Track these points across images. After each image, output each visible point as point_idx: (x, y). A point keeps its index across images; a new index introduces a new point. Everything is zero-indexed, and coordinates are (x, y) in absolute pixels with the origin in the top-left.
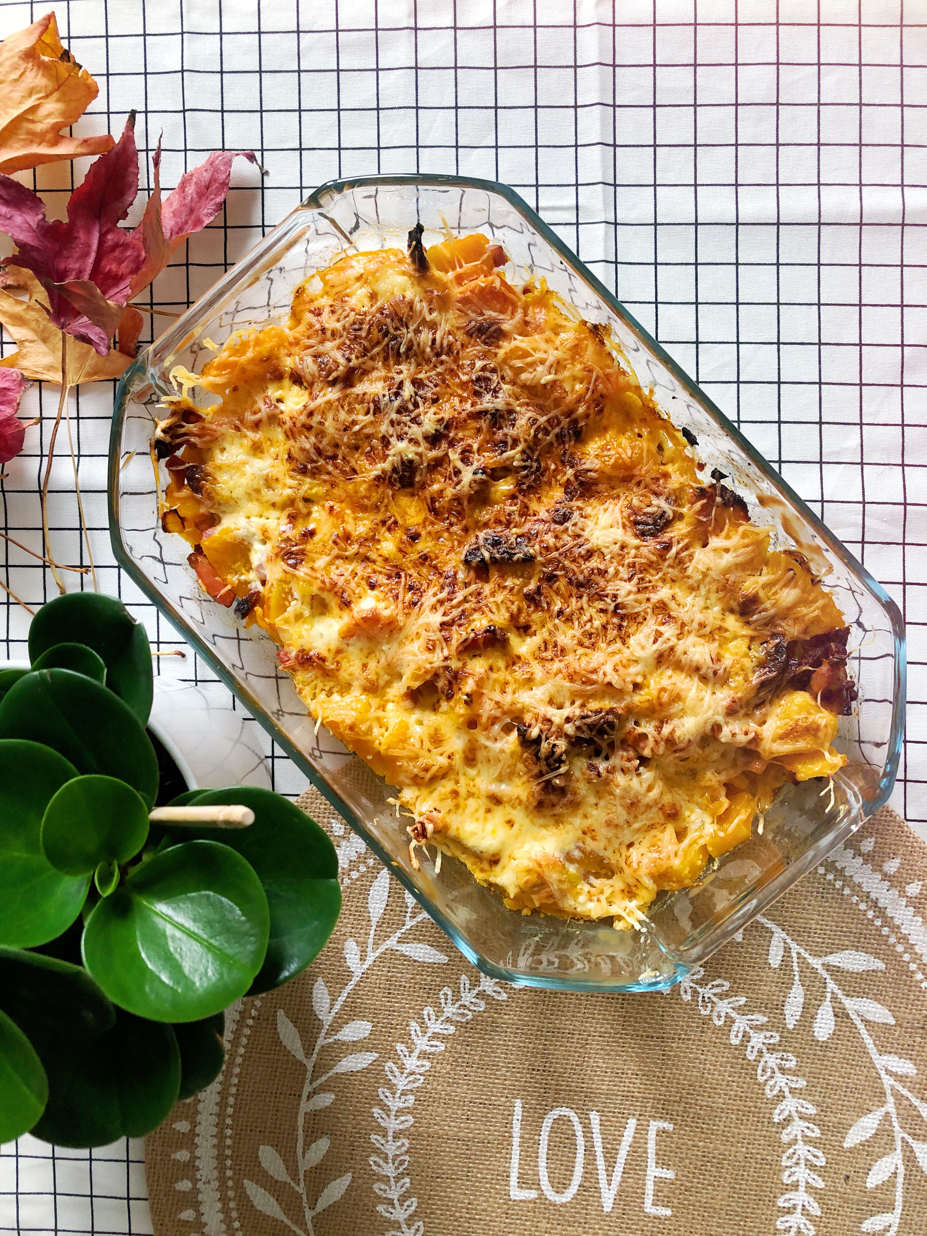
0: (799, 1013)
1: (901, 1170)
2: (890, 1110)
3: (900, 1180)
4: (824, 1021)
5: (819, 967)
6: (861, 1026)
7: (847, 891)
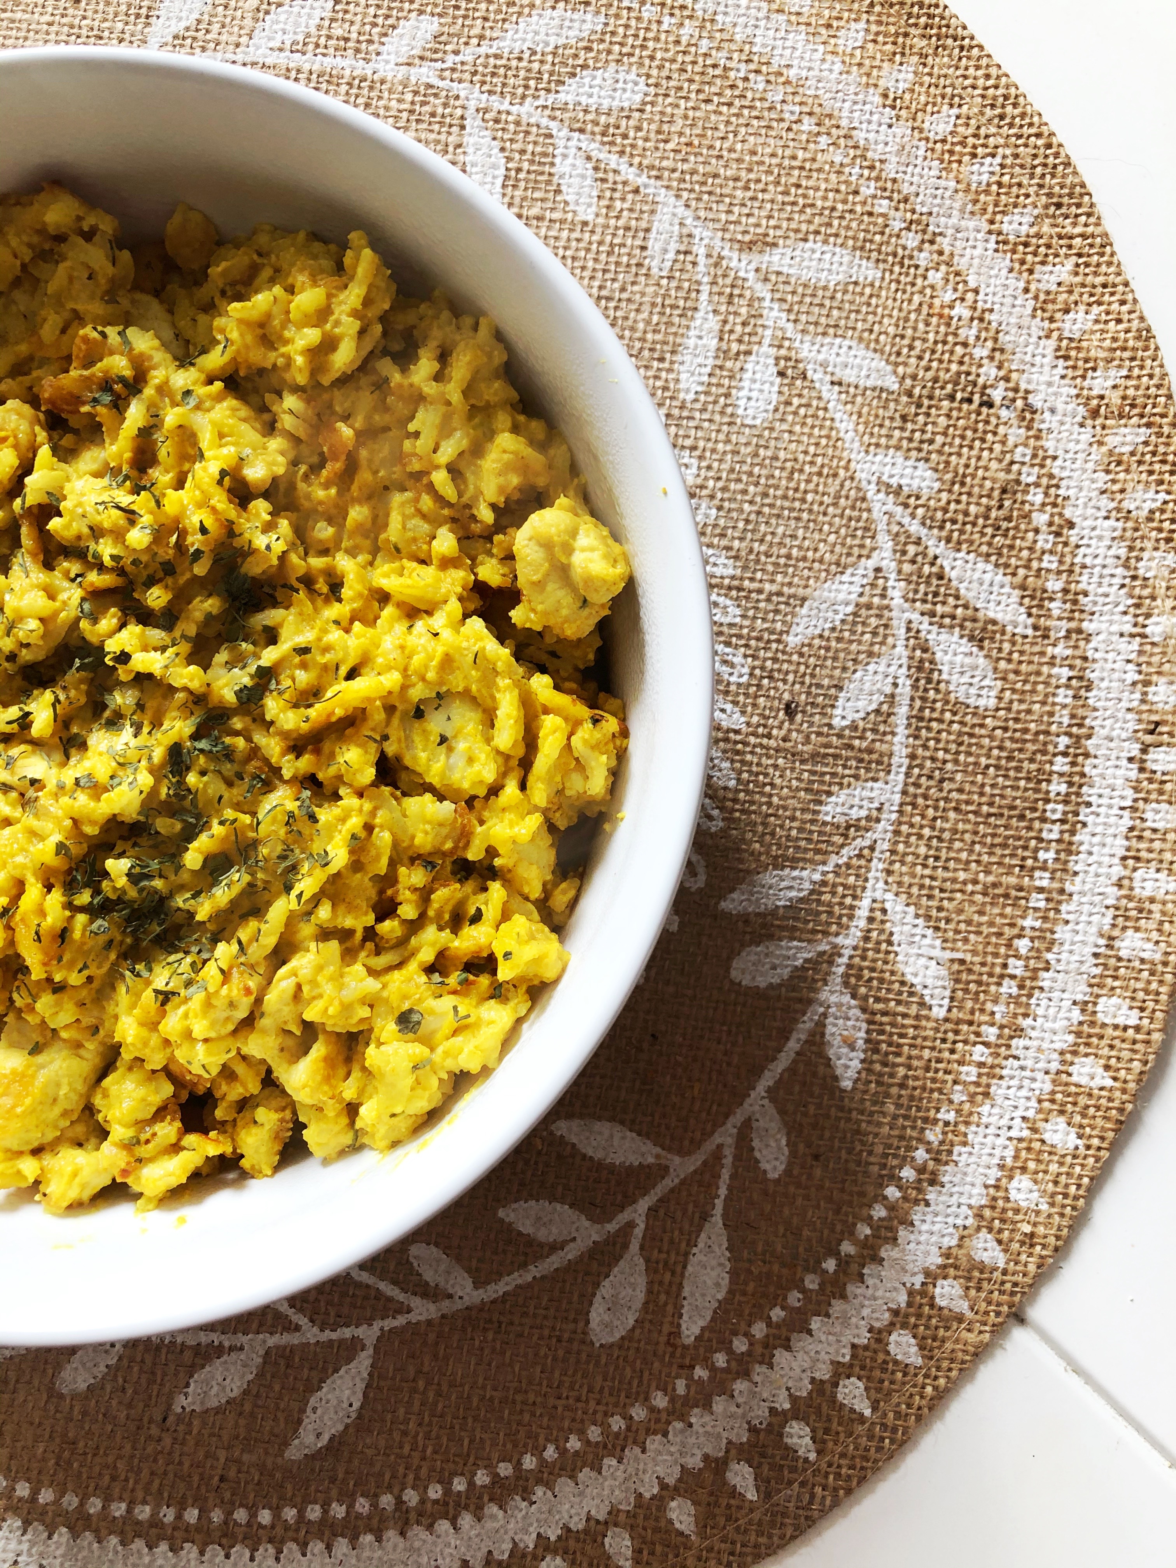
0: (708, 370)
1: (905, 689)
2: (884, 564)
3: (902, 707)
4: (757, 386)
5: (751, 275)
6: (830, 394)
7: (808, 125)
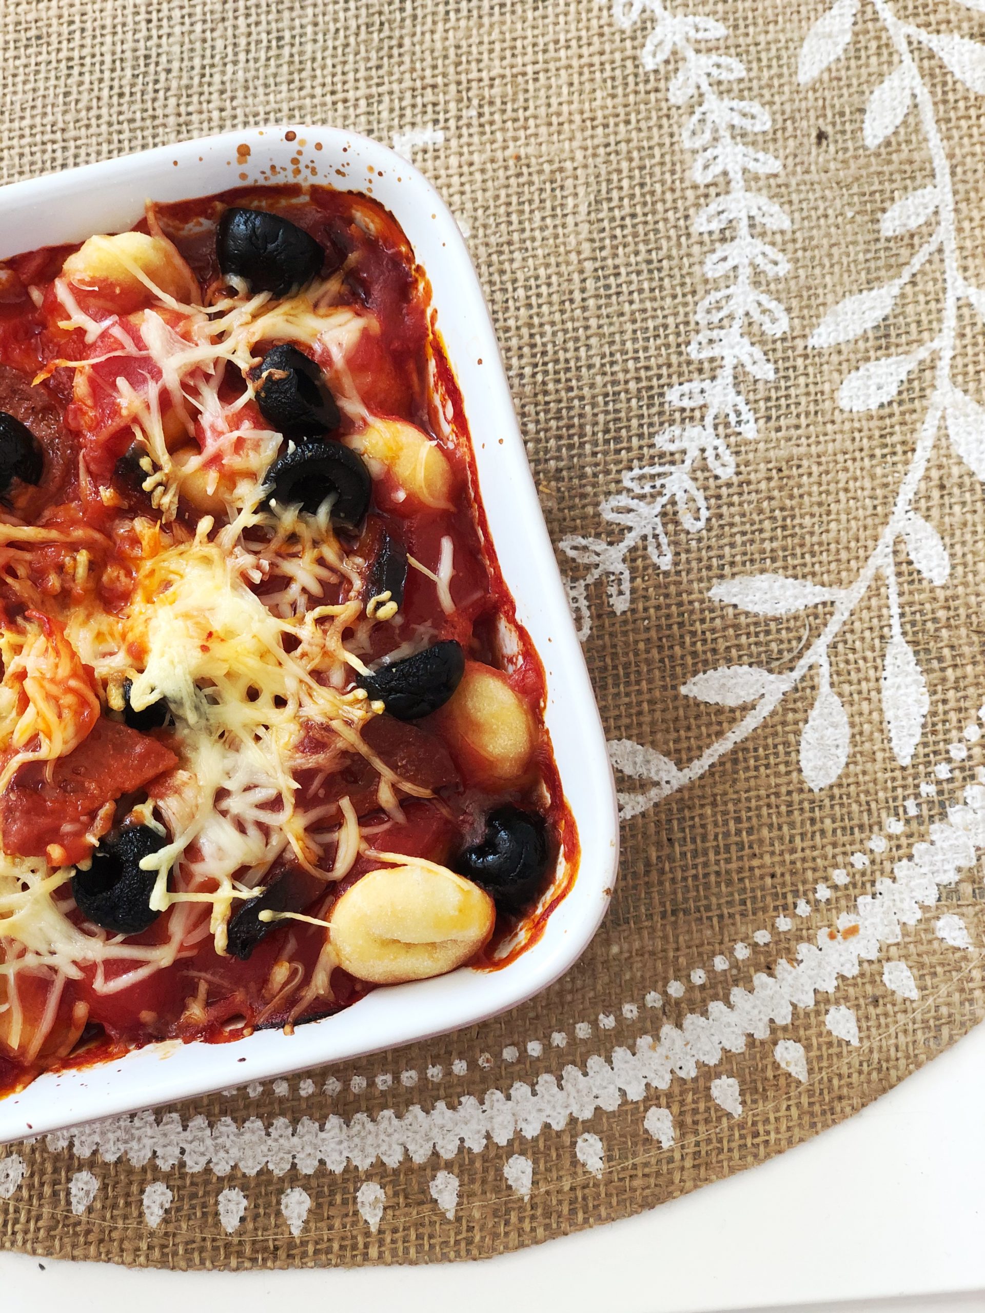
1: (925, 97)
3: (928, 114)
